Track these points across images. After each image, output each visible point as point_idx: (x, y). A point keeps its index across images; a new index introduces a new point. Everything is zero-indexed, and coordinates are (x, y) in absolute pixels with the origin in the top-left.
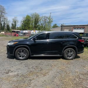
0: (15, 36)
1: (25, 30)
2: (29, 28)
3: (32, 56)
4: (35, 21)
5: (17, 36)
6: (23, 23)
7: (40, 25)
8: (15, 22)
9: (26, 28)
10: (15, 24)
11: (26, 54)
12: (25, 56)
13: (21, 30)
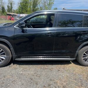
0: (11, 20)
1: (22, 13)
2: (27, 11)
3: (17, 59)
4: (34, 4)
5: (13, 20)
6: (20, 5)
7: (38, 8)
8: (11, 4)
9: (23, 11)
10: (11, 6)
11: (5, 56)
12: (3, 59)
13: (18, 13)
